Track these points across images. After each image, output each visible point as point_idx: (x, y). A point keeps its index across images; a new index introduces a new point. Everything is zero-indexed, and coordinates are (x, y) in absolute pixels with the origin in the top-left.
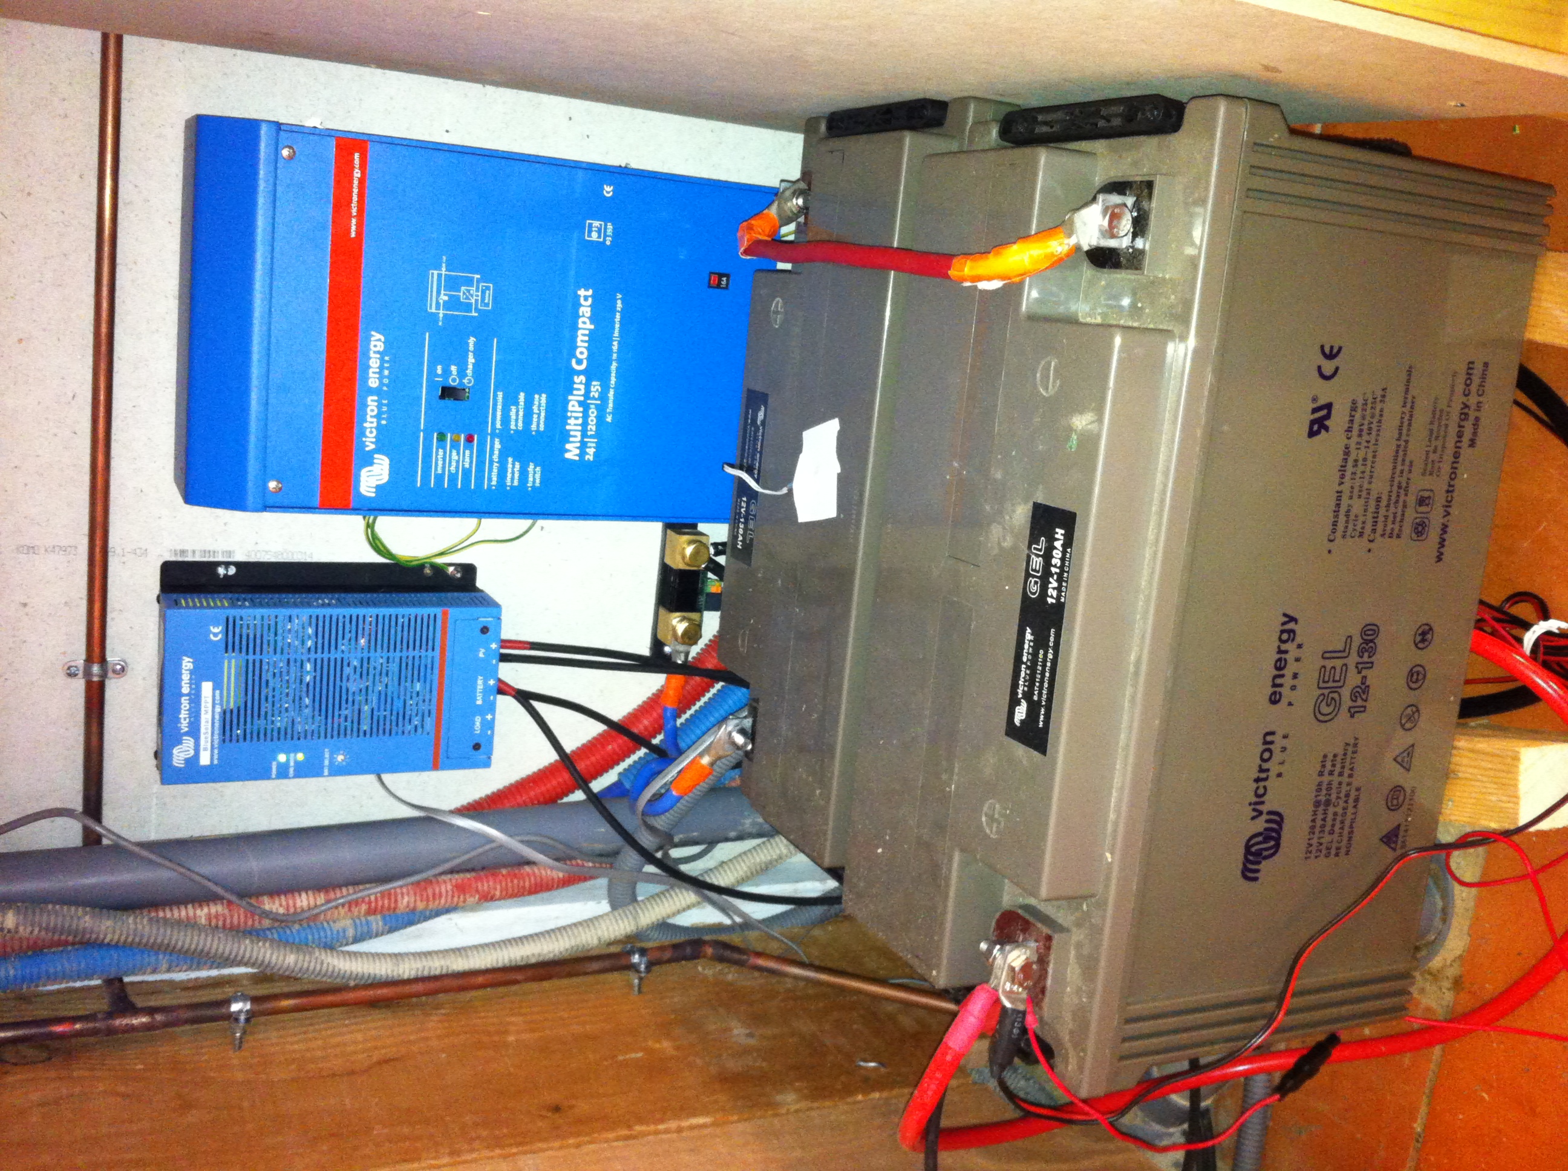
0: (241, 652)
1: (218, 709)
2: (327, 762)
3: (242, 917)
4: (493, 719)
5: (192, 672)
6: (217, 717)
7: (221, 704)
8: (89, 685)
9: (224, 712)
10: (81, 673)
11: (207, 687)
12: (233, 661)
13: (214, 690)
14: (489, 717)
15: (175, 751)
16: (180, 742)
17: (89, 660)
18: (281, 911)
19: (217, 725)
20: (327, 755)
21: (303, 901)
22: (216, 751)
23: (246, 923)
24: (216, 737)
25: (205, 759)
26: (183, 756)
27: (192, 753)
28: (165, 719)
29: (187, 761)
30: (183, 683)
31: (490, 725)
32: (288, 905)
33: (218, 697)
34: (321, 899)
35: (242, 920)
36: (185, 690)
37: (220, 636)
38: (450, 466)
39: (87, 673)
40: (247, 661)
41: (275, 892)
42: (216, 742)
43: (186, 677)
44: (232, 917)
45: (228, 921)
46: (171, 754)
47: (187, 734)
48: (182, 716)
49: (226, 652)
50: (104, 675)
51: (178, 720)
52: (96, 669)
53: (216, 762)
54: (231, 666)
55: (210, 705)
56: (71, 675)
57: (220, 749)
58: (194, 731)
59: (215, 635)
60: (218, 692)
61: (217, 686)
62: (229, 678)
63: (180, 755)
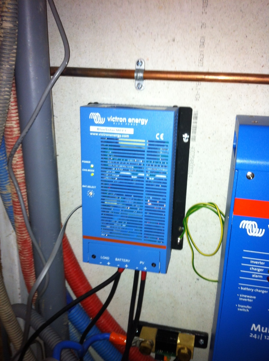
0: (149, 148)
1: (119, 136)
2: (89, 187)
3: (12, 143)
4: (107, 265)
5: (139, 124)
6: (115, 136)
7: (121, 138)
8: (133, 72)
9: (117, 139)
10: (139, 67)
11: (131, 131)
12: (144, 145)
13: (130, 135)
14: (109, 263)
15: (98, 114)
16: (102, 116)
17: (145, 72)
18: (14, 162)
19: (111, 135)
20: (92, 187)
21: (20, 172)
22: (97, 134)
23: (9, 145)
24: (104, 135)
25: (93, 129)
26: (95, 118)
27: (96, 122)
28: (115, 110)
29: (93, 120)
30: (133, 119)
31: (104, 263)
32: (17, 165)
33: (125, 136)
34: (20, 180)
35: (10, 143)
36: (130, 120)
37: (158, 139)
38: (254, 267)
39: (138, 71)
40: (144, 151)
41: (24, 158)
42: (102, 135)
43: (137, 121)
44: (12, 138)
45: (9, 137)
46: (96, 112)
47: (106, 120)
48: (116, 118)
49: (150, 141)
50: (137, 79)
51: (114, 116)
52: (141, 75)
53: (91, 134)
54: (141, 143)
55: (121, 132)
56: (138, 63)
57: (98, 136)
58: (108, 124)
59: (159, 136)
60: (128, 136)
61: (131, 136)
62: (135, 142)
63: (95, 116)
